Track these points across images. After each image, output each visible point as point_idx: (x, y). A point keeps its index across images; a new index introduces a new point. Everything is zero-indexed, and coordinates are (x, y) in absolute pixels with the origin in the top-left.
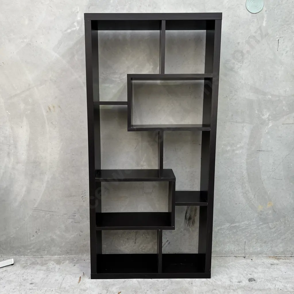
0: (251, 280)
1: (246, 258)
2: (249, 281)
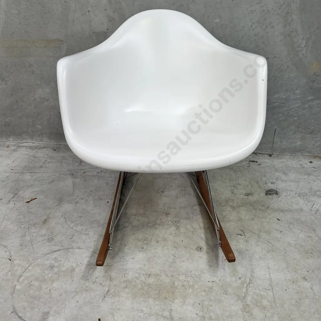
0: (270, 193)
1: (273, 156)
2: (266, 194)
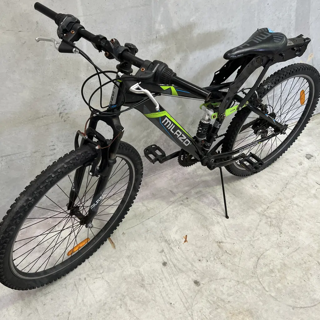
0: (309, 157)
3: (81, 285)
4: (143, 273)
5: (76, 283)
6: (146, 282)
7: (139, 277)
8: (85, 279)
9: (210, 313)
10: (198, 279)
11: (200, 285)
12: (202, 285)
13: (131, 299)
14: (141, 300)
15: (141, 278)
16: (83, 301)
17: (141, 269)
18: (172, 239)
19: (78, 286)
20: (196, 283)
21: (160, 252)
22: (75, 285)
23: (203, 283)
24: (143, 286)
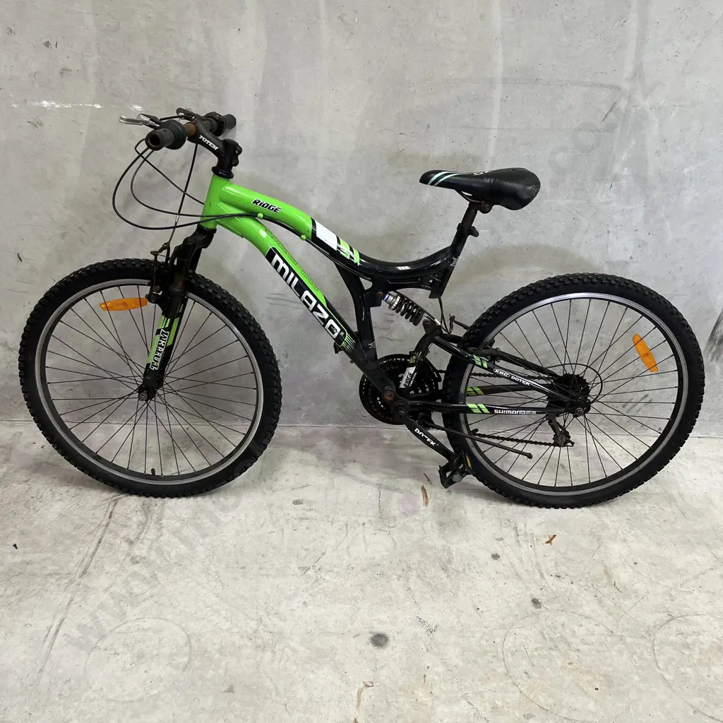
3: (355, 528)
4: (454, 554)
5: (349, 523)
6: (453, 566)
7: (445, 554)
8: (364, 524)
9: (536, 649)
10: (542, 599)
11: (540, 607)
12: (543, 609)
13: (419, 576)
14: (433, 584)
15: (447, 557)
16: (348, 548)
17: (454, 548)
18: (527, 530)
19: (349, 528)
20: (536, 602)
21: (497, 539)
22: (347, 526)
23: (547, 607)
24: (445, 569)
